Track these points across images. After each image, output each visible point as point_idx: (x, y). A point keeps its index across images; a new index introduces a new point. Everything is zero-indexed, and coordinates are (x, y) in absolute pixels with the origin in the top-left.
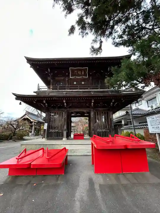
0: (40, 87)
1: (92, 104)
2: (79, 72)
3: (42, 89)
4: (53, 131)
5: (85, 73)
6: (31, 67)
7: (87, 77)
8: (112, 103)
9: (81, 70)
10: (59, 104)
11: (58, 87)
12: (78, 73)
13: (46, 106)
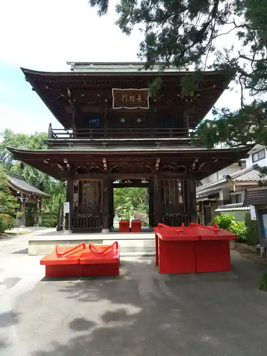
0: (55, 132)
1: (157, 165)
2: (131, 97)
3: (58, 136)
4: (84, 216)
5: (143, 99)
6: (33, 89)
7: (148, 108)
8: (194, 165)
9: (135, 94)
10: (93, 163)
11: (91, 132)
12: (129, 98)
13: (67, 168)
